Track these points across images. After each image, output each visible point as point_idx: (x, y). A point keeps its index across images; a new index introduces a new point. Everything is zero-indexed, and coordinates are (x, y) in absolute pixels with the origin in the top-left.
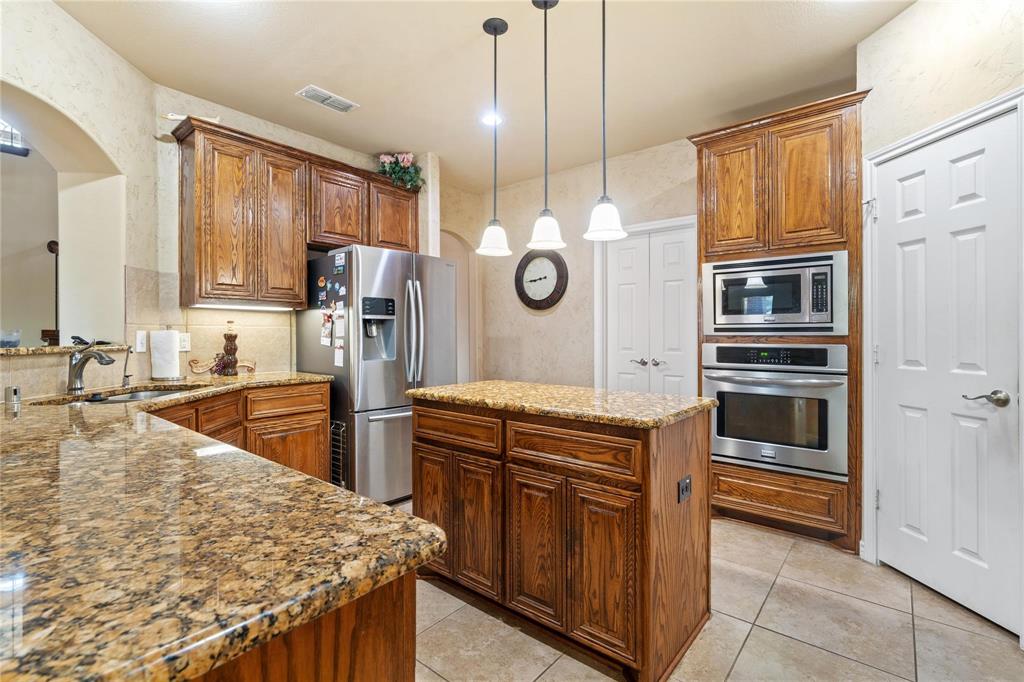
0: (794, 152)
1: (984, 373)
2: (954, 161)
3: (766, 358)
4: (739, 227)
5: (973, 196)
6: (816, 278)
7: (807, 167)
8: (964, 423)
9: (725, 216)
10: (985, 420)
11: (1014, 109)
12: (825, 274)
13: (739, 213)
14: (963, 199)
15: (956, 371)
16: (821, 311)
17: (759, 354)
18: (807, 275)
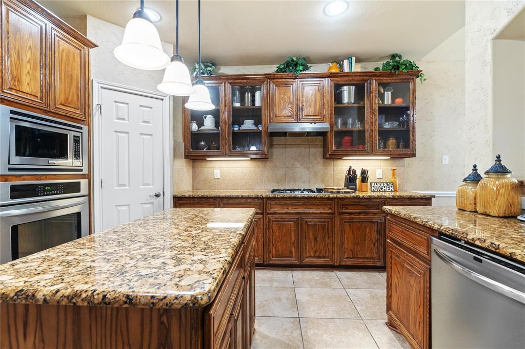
0: (64, 52)
1: (152, 186)
2: (141, 106)
3: (50, 191)
4: (28, 84)
5: (148, 122)
6: (75, 138)
7: (70, 66)
8: (145, 206)
9: (17, 69)
10: (153, 203)
11: (163, 100)
12: (79, 137)
13: (28, 73)
14: (144, 122)
15: (141, 187)
16: (77, 159)
17: (44, 188)
18: (70, 136)
